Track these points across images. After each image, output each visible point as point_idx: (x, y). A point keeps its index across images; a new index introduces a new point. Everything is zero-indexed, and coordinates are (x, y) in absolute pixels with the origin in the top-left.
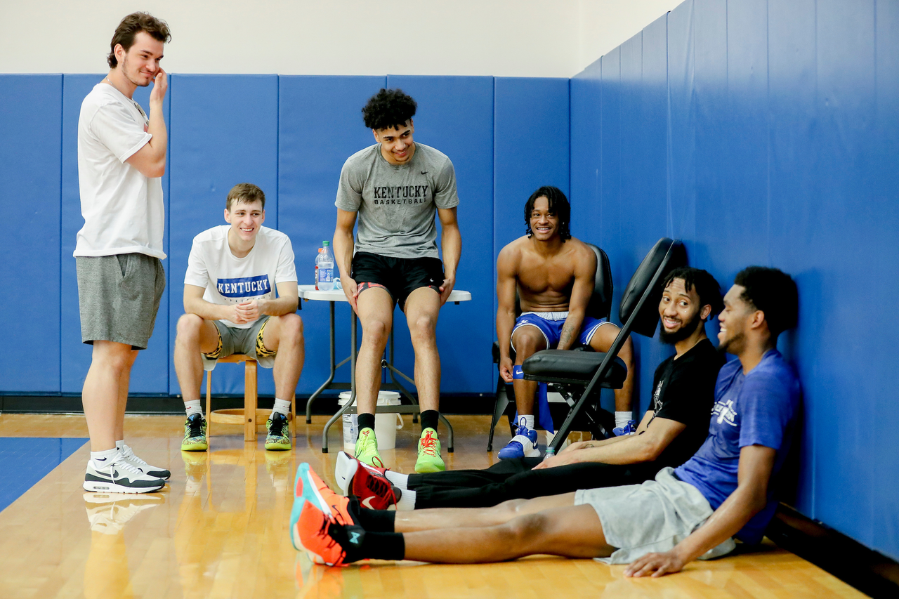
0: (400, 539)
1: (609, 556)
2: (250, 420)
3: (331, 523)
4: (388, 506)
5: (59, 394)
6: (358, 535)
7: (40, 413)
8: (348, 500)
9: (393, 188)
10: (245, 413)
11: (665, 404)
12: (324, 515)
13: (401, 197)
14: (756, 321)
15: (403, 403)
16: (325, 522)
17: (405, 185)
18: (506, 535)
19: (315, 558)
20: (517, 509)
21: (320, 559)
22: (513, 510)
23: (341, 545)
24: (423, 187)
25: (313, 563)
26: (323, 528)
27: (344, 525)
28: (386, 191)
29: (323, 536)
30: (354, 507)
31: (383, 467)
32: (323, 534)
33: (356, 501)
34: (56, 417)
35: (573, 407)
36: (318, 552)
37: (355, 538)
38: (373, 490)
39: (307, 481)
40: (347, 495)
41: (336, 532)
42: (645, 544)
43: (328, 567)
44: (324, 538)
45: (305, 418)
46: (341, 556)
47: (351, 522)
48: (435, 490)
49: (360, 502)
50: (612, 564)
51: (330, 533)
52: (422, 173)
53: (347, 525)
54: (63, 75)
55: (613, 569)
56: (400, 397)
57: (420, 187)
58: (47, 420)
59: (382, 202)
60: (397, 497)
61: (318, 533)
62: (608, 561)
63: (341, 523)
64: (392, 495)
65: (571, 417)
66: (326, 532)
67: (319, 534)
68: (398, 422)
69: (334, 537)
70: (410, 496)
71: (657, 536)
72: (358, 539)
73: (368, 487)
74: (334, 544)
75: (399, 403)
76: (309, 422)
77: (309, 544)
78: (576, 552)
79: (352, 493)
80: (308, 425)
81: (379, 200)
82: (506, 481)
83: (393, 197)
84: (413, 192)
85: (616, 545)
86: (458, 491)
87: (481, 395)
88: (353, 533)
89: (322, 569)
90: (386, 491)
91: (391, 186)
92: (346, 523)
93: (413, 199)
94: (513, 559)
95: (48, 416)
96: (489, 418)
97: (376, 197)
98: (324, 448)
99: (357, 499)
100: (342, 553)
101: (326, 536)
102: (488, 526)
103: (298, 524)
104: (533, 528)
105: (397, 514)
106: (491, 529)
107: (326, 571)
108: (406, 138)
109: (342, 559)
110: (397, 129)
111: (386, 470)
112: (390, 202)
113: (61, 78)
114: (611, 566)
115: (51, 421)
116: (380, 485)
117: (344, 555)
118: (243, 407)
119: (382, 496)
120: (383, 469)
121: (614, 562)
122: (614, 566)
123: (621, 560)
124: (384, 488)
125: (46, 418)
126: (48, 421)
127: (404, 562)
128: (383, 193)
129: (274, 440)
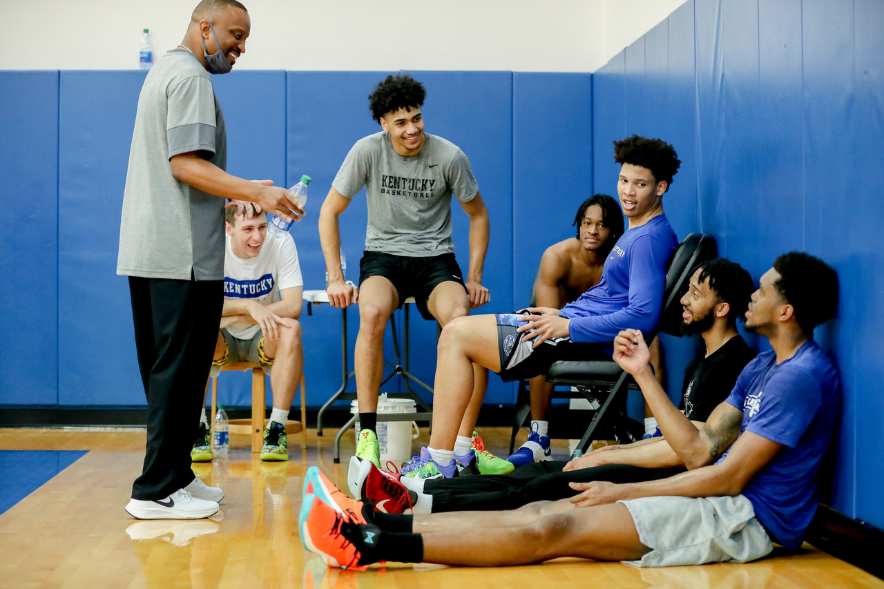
0: (418, 539)
1: (640, 559)
2: (258, 431)
3: (344, 523)
4: (403, 511)
5: (57, 408)
6: (373, 534)
7: (36, 427)
8: (361, 504)
9: (399, 178)
10: (253, 423)
11: (697, 405)
12: (336, 513)
13: (407, 189)
14: (784, 314)
15: (418, 411)
16: (337, 521)
17: (412, 177)
18: (529, 536)
19: (329, 560)
20: (543, 511)
21: (334, 562)
22: (538, 511)
23: (355, 545)
24: (430, 181)
25: (326, 567)
26: (336, 527)
27: (359, 524)
28: (393, 180)
29: (336, 535)
30: (368, 510)
31: (397, 472)
32: (336, 533)
33: (370, 505)
34: (53, 431)
35: (599, 410)
36: (332, 554)
37: (370, 537)
38: (387, 493)
39: (318, 485)
40: (361, 499)
41: (350, 531)
42: (679, 547)
43: (341, 569)
44: (336, 538)
45: (316, 431)
46: (355, 557)
47: (365, 522)
48: (453, 493)
49: (375, 506)
50: (642, 567)
51: (343, 532)
52: (430, 167)
53: (362, 524)
54: (59, 72)
55: (643, 572)
56: (415, 404)
57: (427, 180)
58: (44, 433)
59: (388, 192)
60: (413, 501)
61: (330, 532)
62: (638, 564)
63: (356, 522)
64: (407, 498)
65: (596, 421)
66: (339, 531)
67: (331, 534)
68: (414, 432)
69: (347, 537)
70: (426, 500)
71: (693, 539)
72: (373, 538)
73: (382, 489)
74: (348, 544)
75: (415, 410)
76: (320, 434)
77: (321, 544)
78: (604, 553)
79: (365, 496)
80: (320, 438)
81: (386, 189)
82: (528, 485)
83: (398, 188)
84: (420, 185)
85: (650, 546)
86: (477, 494)
87: (501, 406)
88: (368, 533)
89: (336, 572)
90: (401, 494)
91: (397, 176)
92: (360, 522)
93: (419, 192)
94: (538, 562)
95: (45, 430)
96: (510, 430)
97: (383, 186)
98: (336, 457)
99: (371, 503)
100: (356, 553)
101: (338, 535)
102: (511, 527)
103: (308, 522)
104: (559, 529)
105: (414, 518)
106: (514, 530)
107: (340, 573)
108: (417, 122)
109: (356, 561)
110: (409, 110)
111: (402, 475)
112: (396, 192)
113: (57, 75)
114: (640, 569)
115: (48, 435)
116: (395, 487)
117: (359, 555)
118: (250, 417)
119: (397, 500)
120: (398, 475)
121: (644, 565)
122: (644, 569)
123: (654, 563)
124: (399, 491)
125: (43, 432)
126: (45, 435)
127: (422, 565)
128: (390, 182)
129: (269, 449)
